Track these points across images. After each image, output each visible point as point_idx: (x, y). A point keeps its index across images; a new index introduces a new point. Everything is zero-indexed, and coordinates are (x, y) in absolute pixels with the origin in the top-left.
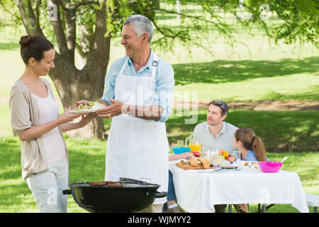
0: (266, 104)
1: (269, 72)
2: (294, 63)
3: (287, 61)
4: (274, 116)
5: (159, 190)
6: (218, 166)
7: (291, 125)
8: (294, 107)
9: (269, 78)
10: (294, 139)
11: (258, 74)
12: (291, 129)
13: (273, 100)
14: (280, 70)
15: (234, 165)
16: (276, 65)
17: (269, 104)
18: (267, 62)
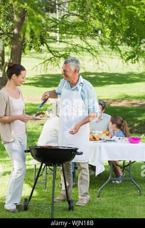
0: (118, 102)
1: (119, 81)
2: (136, 75)
3: (131, 74)
4: (123, 110)
5: (78, 151)
6: (104, 139)
7: (134, 116)
8: (136, 104)
9: (119, 85)
10: (136, 125)
11: (112, 82)
12: (134, 118)
13: (122, 100)
14: (126, 80)
15: (113, 139)
16: (123, 76)
17: (120, 102)
18: (118, 74)
